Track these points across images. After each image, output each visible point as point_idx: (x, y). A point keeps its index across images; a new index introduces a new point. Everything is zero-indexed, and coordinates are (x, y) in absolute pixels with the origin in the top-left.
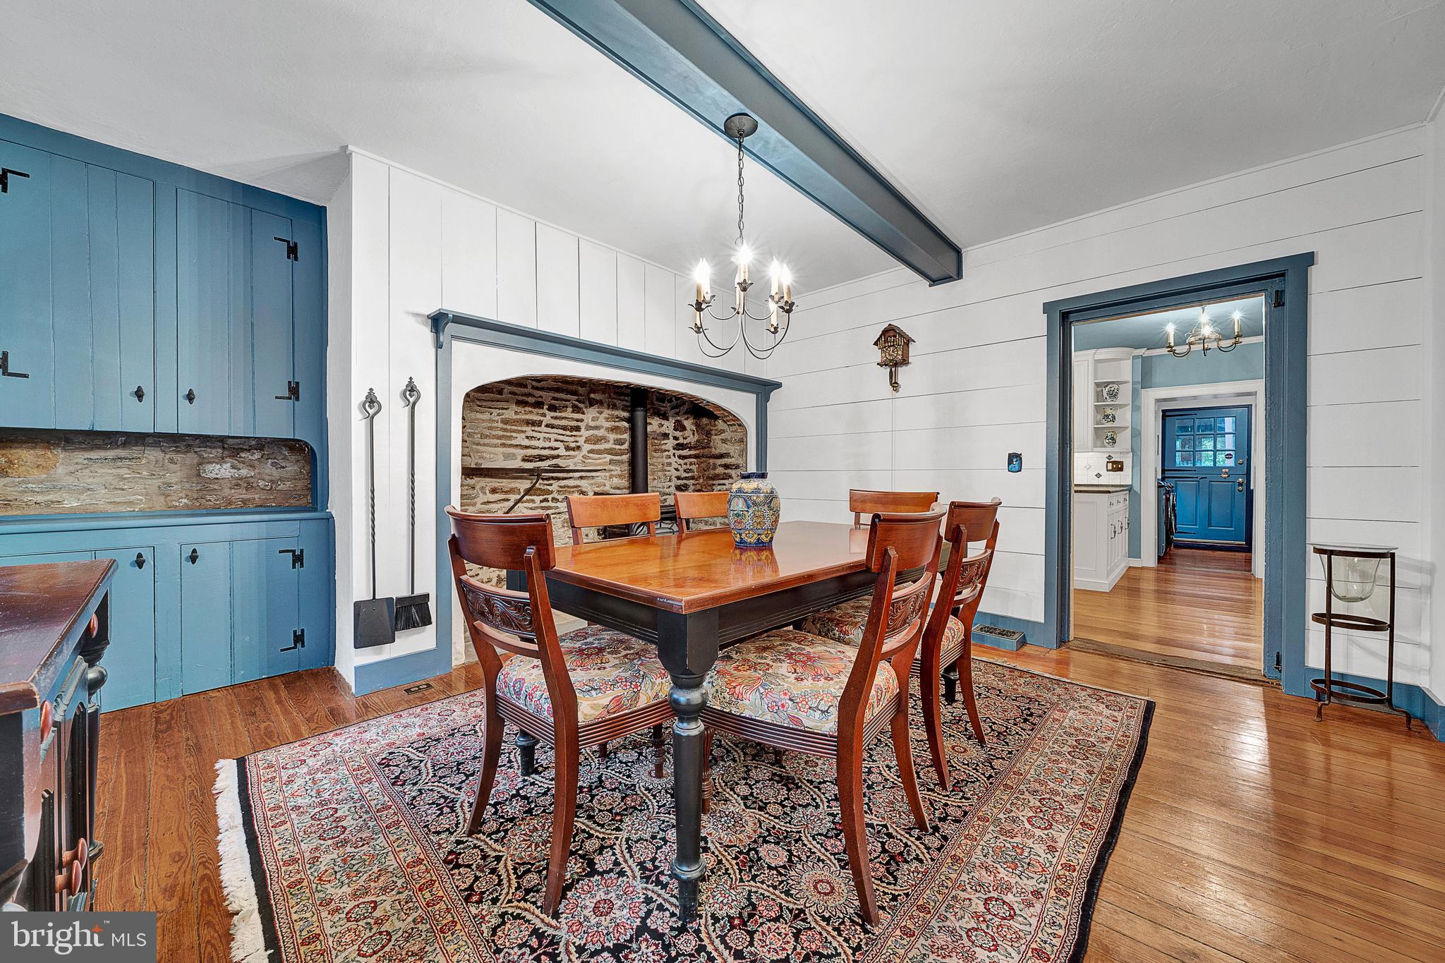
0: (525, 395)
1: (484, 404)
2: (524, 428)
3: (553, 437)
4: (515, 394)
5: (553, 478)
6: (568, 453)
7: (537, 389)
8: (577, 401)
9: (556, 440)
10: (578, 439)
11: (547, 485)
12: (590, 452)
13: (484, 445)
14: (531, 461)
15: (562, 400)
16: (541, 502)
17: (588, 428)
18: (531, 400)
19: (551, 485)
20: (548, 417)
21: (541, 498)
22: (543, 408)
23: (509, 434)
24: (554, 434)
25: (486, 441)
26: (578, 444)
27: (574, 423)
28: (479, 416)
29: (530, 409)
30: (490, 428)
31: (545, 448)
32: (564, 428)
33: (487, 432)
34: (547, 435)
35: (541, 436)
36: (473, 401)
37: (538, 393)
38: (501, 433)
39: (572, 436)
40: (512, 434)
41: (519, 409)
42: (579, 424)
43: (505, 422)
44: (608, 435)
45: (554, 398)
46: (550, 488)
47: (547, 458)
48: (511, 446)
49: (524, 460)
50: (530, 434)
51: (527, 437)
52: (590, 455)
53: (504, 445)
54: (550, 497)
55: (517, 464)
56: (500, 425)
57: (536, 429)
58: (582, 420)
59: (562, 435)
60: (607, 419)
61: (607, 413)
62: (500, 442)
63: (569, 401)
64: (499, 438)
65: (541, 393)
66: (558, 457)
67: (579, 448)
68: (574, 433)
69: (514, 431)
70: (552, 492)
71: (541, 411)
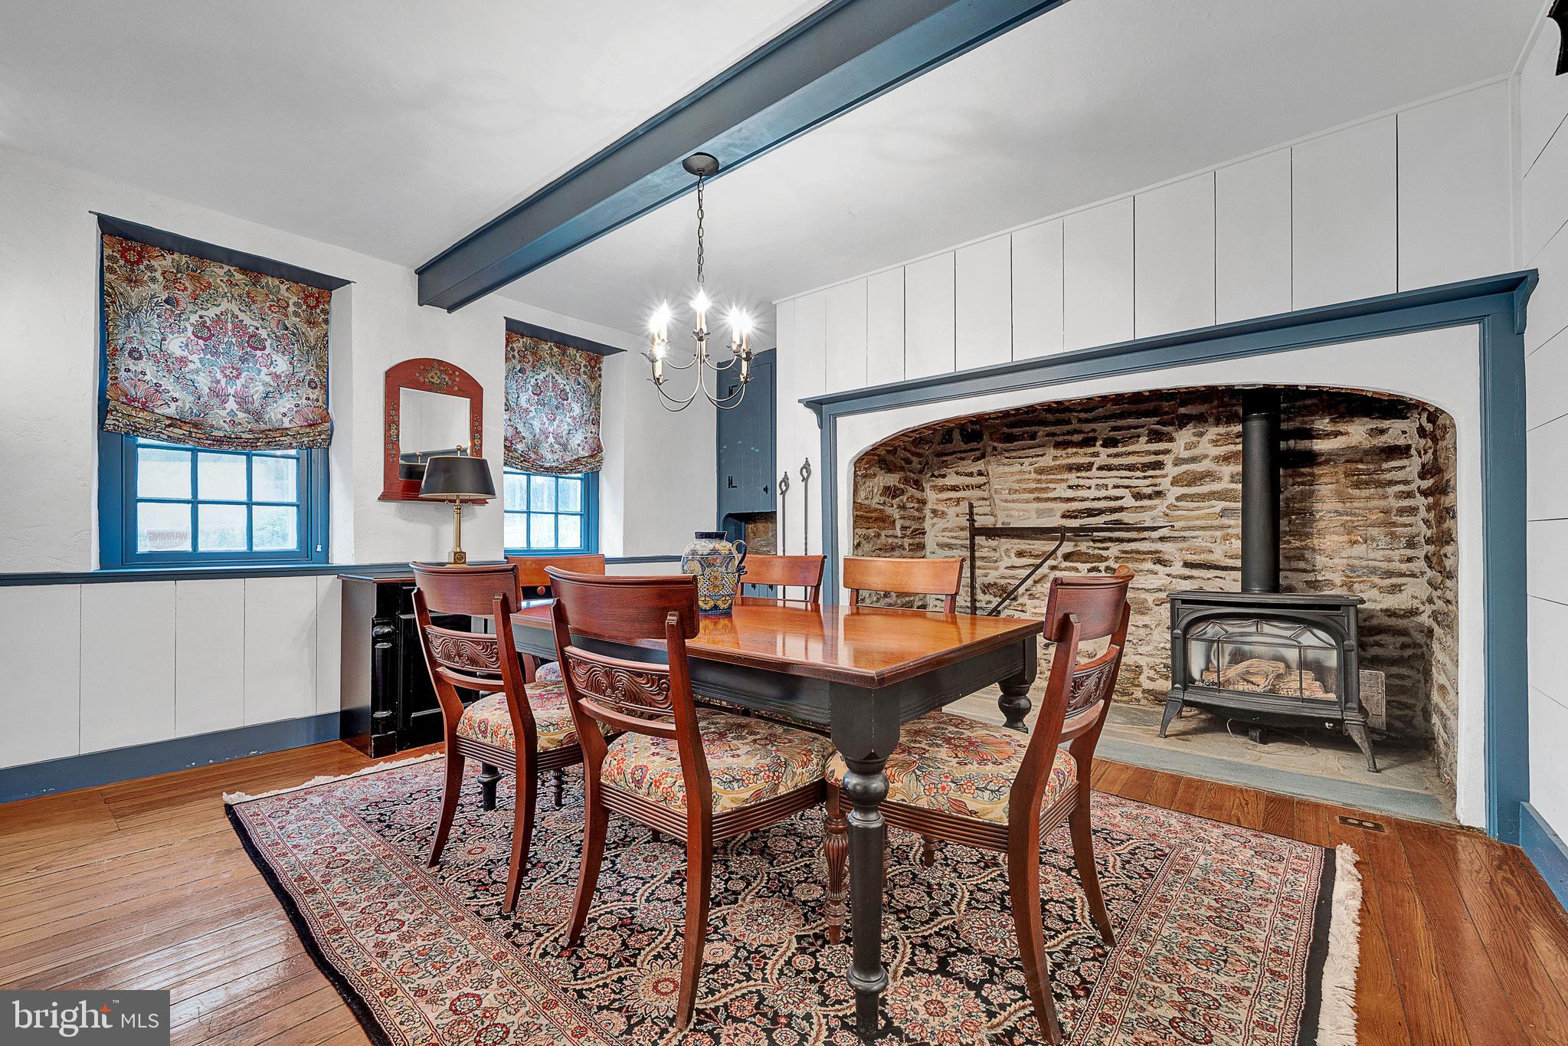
0: (1069, 433)
1: (1014, 454)
2: (1065, 476)
3: (1110, 482)
4: (1054, 435)
5: (1111, 540)
6: (1139, 503)
7: (1087, 421)
8: (1158, 423)
9: (1115, 487)
10: (1158, 481)
11: (1099, 549)
12: (1178, 499)
13: (1013, 501)
14: (1076, 517)
15: (1129, 428)
16: (1090, 570)
17: (1178, 462)
18: (1077, 438)
19: (1107, 549)
20: (1103, 456)
21: (1089, 566)
22: (1094, 446)
23: (1044, 486)
24: (1111, 478)
25: (1016, 496)
26: (1157, 489)
27: (1153, 458)
28: (1007, 469)
29: (1075, 450)
30: (1019, 481)
31: (1099, 499)
32: (1131, 468)
33: (1016, 486)
34: (1101, 482)
35: (1093, 483)
36: (1000, 454)
37: (1087, 427)
38: (1034, 485)
39: (1145, 478)
40: (1048, 485)
41: (1059, 452)
42: (1160, 458)
43: (1040, 471)
44: (1217, 468)
45: (1114, 429)
46: (1104, 553)
47: (1101, 512)
48: (1048, 500)
49: (1064, 516)
50: (1074, 482)
51: (1070, 487)
52: (1179, 504)
53: (1038, 500)
54: (1102, 566)
55: (1056, 521)
56: (1034, 476)
57: (1083, 474)
58: (1167, 452)
59: (1129, 478)
60: (1215, 443)
61: (1213, 432)
62: (1032, 496)
63: (1143, 427)
64: (1031, 491)
65: (1093, 426)
66: (1121, 509)
67: (1159, 494)
68: (1151, 473)
69: (1051, 481)
70: (1107, 559)
71: (1091, 450)
